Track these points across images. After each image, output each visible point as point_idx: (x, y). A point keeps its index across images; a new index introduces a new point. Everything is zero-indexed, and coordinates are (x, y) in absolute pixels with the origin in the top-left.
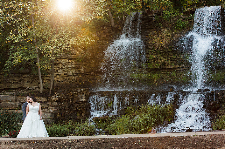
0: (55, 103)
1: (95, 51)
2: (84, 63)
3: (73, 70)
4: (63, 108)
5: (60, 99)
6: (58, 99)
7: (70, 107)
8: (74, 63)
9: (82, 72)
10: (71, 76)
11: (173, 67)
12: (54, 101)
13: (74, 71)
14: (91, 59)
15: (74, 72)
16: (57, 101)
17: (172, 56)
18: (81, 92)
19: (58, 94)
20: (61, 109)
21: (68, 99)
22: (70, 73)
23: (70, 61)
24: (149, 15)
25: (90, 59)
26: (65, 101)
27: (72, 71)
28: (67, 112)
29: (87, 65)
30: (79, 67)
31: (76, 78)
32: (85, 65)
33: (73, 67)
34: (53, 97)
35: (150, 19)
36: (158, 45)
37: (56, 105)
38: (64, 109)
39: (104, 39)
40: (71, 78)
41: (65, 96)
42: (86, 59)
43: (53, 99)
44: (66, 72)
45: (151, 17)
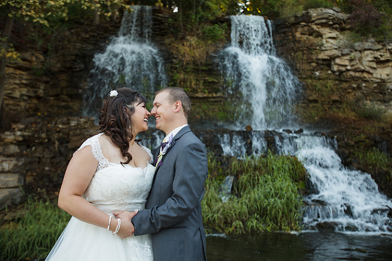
0: (14, 149)
1: (69, 59)
2: (45, 79)
3: (22, 89)
4: (37, 160)
5: (27, 138)
6: (21, 139)
7: (54, 157)
8: (25, 77)
9: (40, 93)
10: (18, 100)
11: (205, 95)
12: (11, 143)
13: (24, 91)
14: (61, 72)
15: (24, 93)
16: (18, 143)
17: (207, 78)
18: (78, 124)
19: (22, 126)
20: (31, 163)
21: (49, 140)
22: (17, 94)
23: (18, 72)
24: (160, 15)
25: (58, 72)
26: (41, 144)
27: (20, 91)
28: (47, 168)
29: (51, 83)
30: (36, 84)
31: (27, 104)
32: (46, 82)
33: (23, 84)
34: (8, 133)
35: (160, 20)
36: (188, 58)
37: (17, 153)
38: (39, 162)
39: (84, 41)
40: (17, 103)
41: (42, 133)
42: (50, 71)
43: (9, 138)
44: (10, 92)
45: (162, 17)
